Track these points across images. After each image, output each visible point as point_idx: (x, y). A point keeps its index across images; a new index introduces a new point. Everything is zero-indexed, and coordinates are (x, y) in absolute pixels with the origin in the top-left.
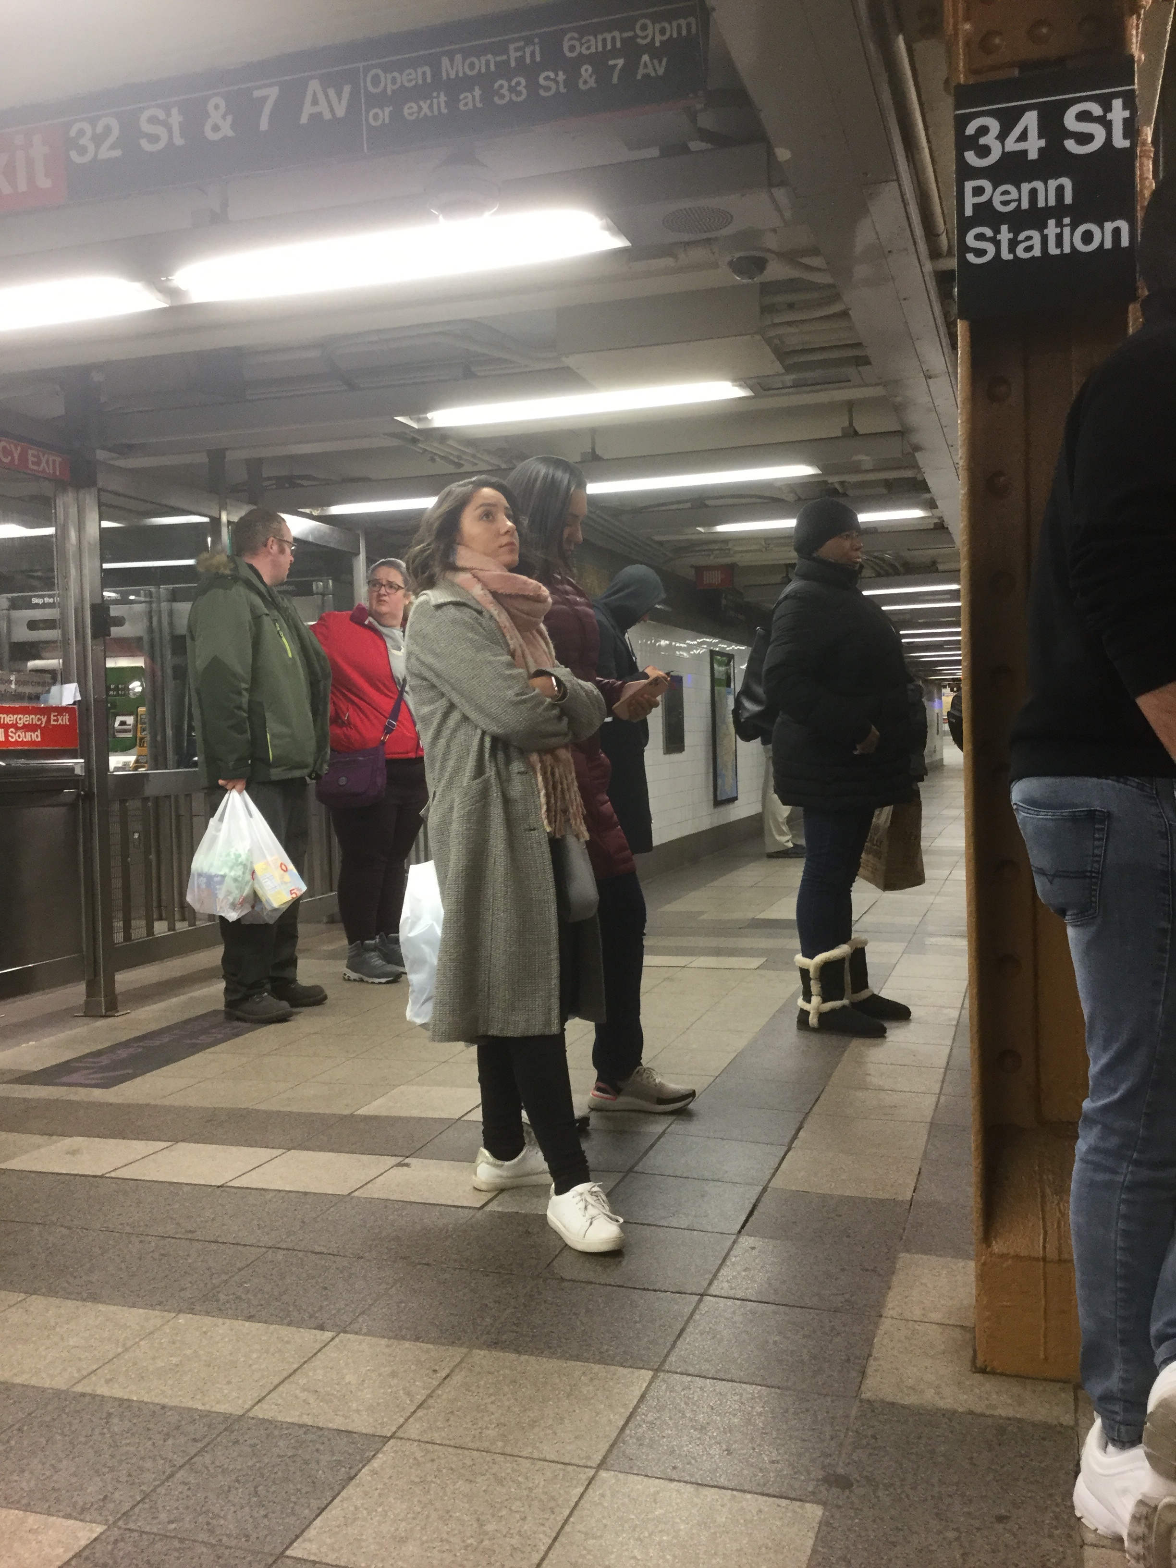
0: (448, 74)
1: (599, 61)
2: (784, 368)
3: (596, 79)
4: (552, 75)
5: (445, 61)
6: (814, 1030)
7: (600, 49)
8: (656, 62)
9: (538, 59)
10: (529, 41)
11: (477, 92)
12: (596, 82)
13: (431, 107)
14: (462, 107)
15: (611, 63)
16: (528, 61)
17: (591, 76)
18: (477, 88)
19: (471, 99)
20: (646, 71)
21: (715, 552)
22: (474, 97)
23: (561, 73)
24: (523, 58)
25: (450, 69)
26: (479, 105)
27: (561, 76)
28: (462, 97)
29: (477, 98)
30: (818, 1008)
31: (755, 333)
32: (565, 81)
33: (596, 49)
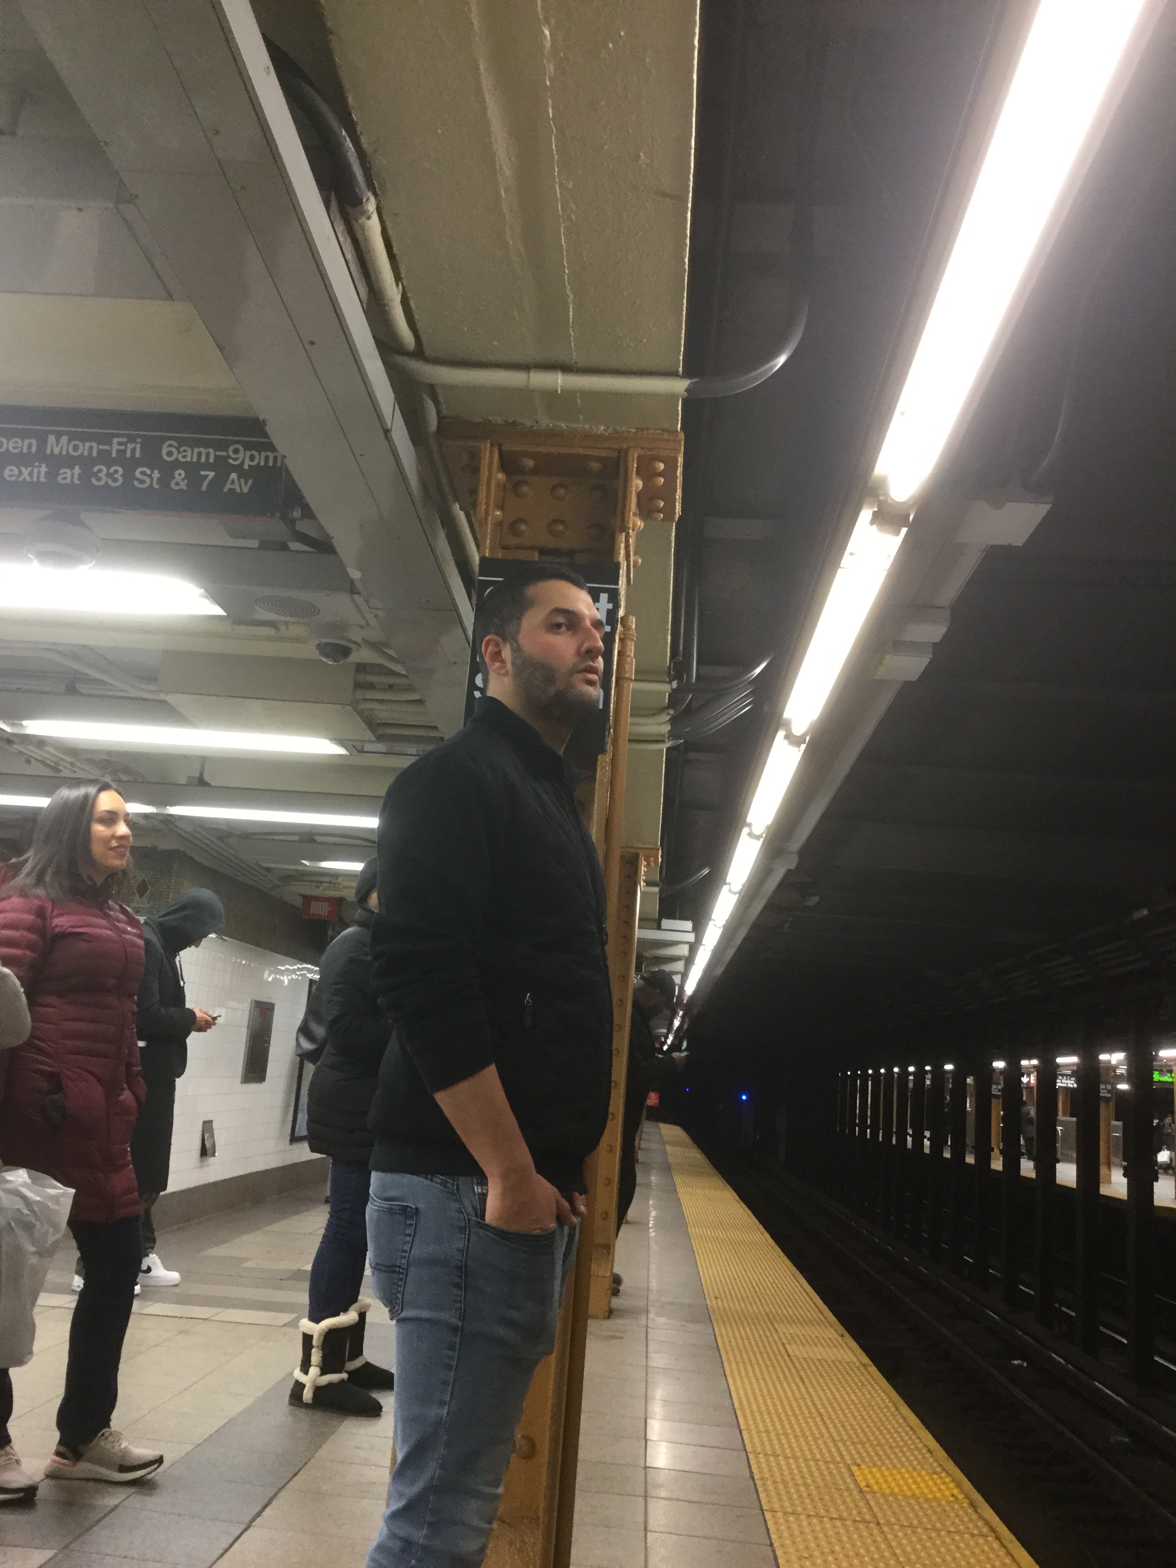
0: (52, 451)
1: (193, 470)
2: (375, 736)
3: (188, 483)
4: (149, 472)
5: (52, 439)
6: (307, 1406)
7: (195, 460)
8: (242, 481)
9: (138, 455)
10: (132, 439)
11: (77, 470)
12: (187, 485)
13: (31, 474)
14: (60, 479)
15: (203, 473)
16: (128, 455)
17: (183, 480)
18: (77, 467)
19: (70, 475)
20: (232, 487)
21: (324, 884)
22: (73, 474)
23: (156, 471)
24: (125, 451)
25: (56, 446)
26: (76, 481)
27: (156, 475)
28: (62, 471)
29: (76, 476)
30: (315, 1381)
31: (348, 705)
32: (159, 479)
33: (192, 458)
